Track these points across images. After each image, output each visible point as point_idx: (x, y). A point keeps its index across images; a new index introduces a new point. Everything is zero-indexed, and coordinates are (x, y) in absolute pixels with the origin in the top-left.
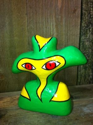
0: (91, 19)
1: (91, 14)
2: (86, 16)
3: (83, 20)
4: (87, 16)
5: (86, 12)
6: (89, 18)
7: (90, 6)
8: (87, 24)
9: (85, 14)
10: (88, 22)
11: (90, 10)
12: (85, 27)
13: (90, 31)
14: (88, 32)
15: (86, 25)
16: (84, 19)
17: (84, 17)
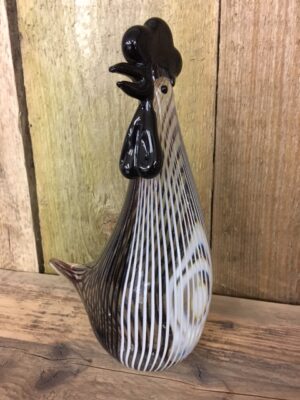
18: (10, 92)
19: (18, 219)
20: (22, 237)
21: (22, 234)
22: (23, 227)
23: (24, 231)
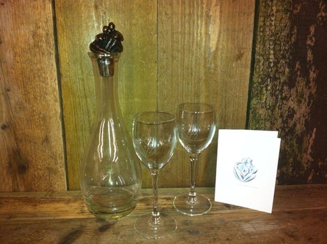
0: (270, 70)
1: (271, 60)
2: (261, 64)
3: (255, 72)
4: (263, 64)
5: (261, 57)
6: (267, 68)
7: (269, 47)
8: (262, 78)
9: (259, 61)
10: (264, 75)
11: (270, 54)
12: (257, 83)
13: (267, 90)
14: (265, 92)
15: (260, 80)
16: (258, 70)
17: (258, 67)
18: (56, 101)
19: (56, 164)
20: (58, 173)
21: (58, 172)
22: (59, 168)
23: (60, 169)
